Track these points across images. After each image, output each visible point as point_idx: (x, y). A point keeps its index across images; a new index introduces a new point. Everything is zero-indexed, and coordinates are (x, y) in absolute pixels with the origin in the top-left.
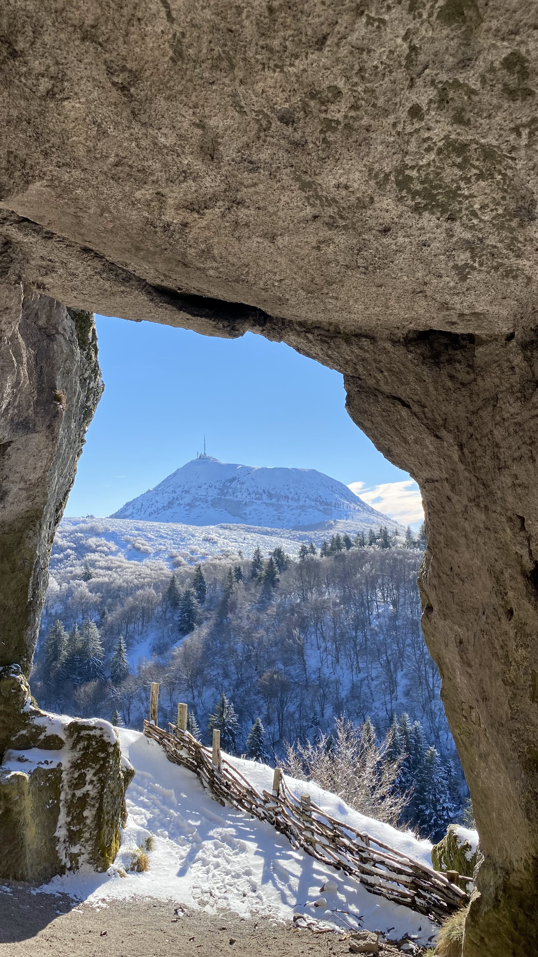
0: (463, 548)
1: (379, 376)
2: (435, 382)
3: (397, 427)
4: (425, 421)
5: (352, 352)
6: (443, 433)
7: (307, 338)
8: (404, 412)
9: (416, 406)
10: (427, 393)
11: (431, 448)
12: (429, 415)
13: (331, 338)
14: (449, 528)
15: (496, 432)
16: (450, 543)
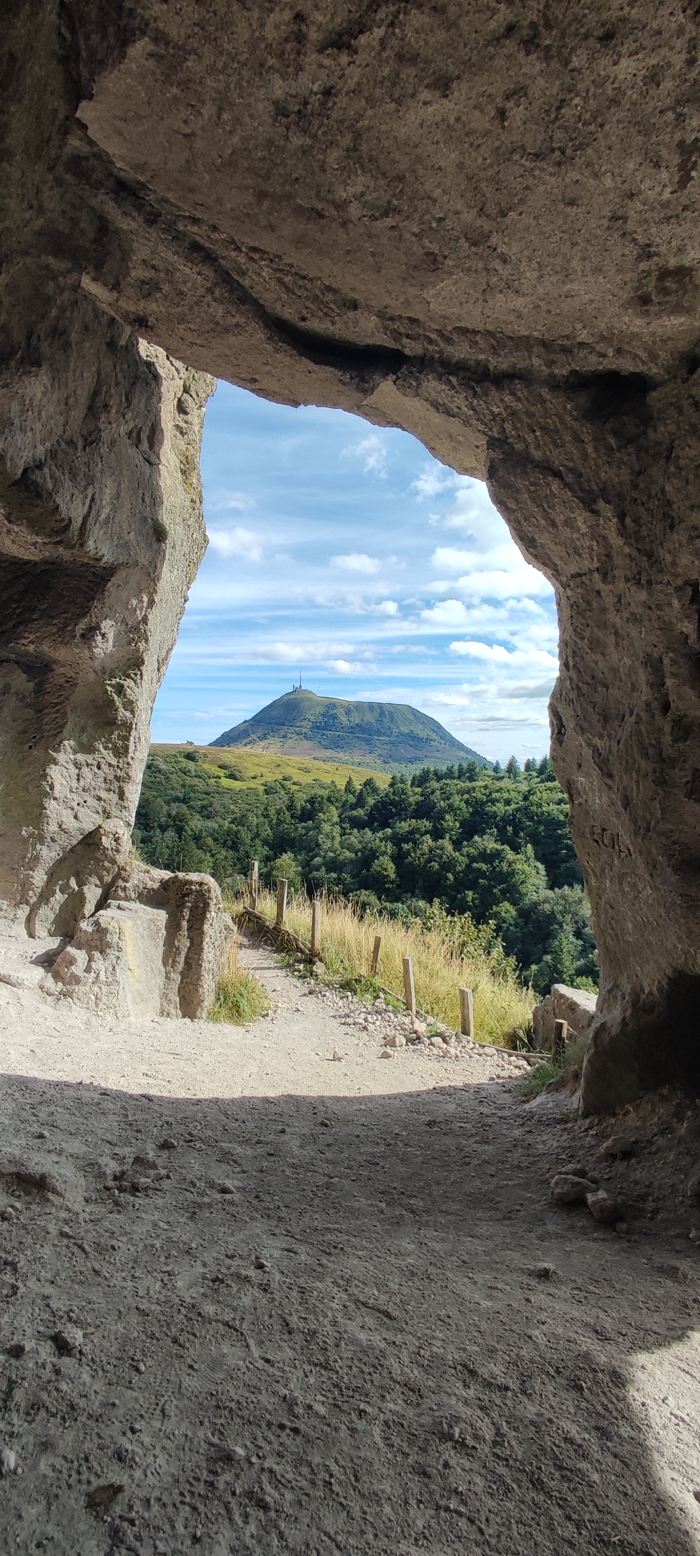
0: (612, 648)
1: (530, 438)
2: (596, 440)
3: (545, 506)
4: (580, 494)
5: (502, 400)
6: (601, 505)
7: (449, 383)
8: (555, 486)
9: (570, 476)
10: (585, 456)
11: (584, 529)
12: (586, 486)
13: (478, 382)
14: (595, 629)
15: (668, 488)
16: (596, 645)
